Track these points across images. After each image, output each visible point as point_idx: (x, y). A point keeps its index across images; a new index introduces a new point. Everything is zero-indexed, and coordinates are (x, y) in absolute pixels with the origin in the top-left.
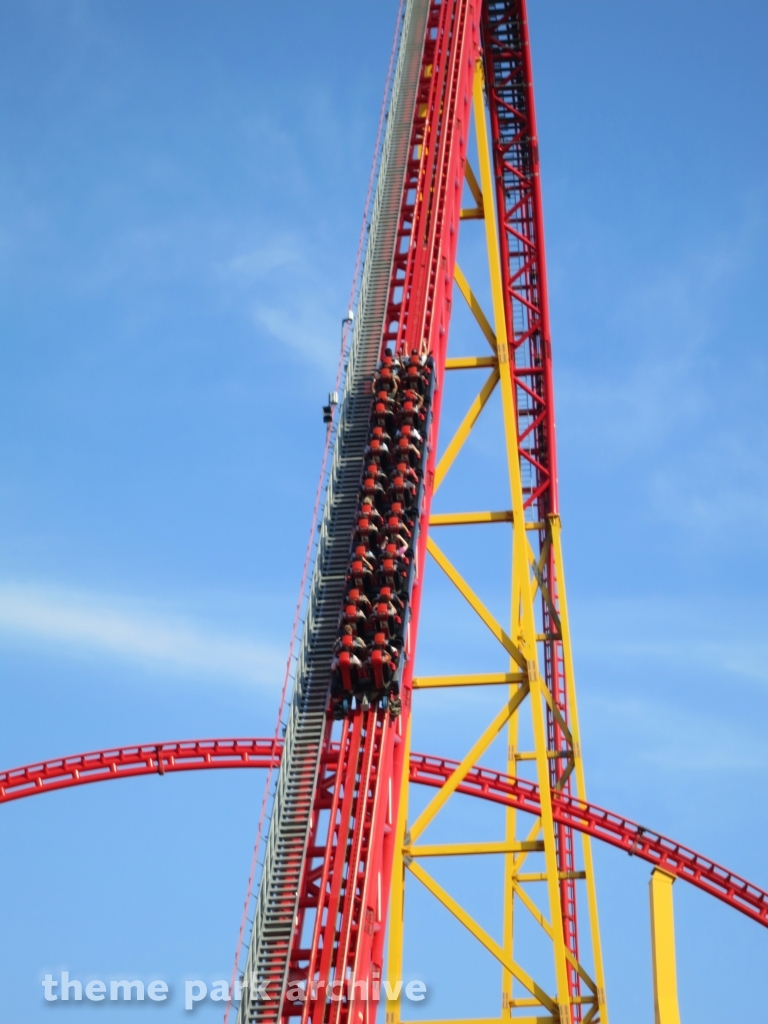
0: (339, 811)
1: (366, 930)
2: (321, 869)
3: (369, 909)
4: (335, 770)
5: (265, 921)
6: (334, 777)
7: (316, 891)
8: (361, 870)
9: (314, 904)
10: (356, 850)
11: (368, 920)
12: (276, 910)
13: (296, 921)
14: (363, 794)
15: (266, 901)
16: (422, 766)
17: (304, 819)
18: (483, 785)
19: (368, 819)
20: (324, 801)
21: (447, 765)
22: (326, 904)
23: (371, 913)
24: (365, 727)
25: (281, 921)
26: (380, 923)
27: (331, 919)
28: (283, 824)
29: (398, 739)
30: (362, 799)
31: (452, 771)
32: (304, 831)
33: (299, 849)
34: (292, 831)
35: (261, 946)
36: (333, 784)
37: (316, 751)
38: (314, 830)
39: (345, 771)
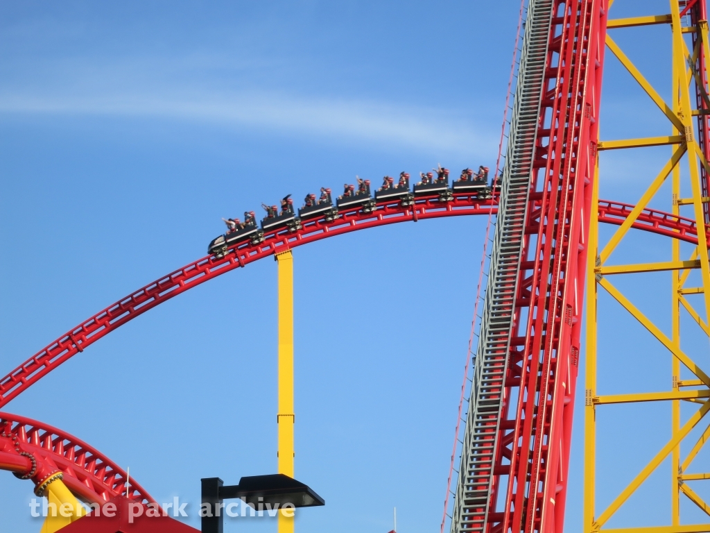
0: (544, 235)
1: (567, 322)
2: (531, 278)
3: (568, 306)
4: (540, 205)
5: (491, 317)
6: (540, 210)
7: (528, 294)
8: (562, 277)
9: (527, 304)
10: (557, 263)
11: (567, 314)
12: (499, 308)
13: (514, 316)
14: (562, 221)
15: (491, 302)
16: (609, 210)
17: (518, 241)
18: (653, 222)
19: (566, 240)
20: (532, 228)
21: (627, 208)
22: (536, 304)
23: (570, 309)
24: (562, 173)
25: (503, 316)
26: (577, 317)
27: (540, 314)
28: (503, 245)
29: (588, 181)
30: (561, 225)
31: (630, 212)
32: (518, 250)
33: (515, 263)
34: (509, 250)
35: (488, 335)
36: (539, 216)
37: (526, 190)
38: (526, 249)
39: (547, 206)
